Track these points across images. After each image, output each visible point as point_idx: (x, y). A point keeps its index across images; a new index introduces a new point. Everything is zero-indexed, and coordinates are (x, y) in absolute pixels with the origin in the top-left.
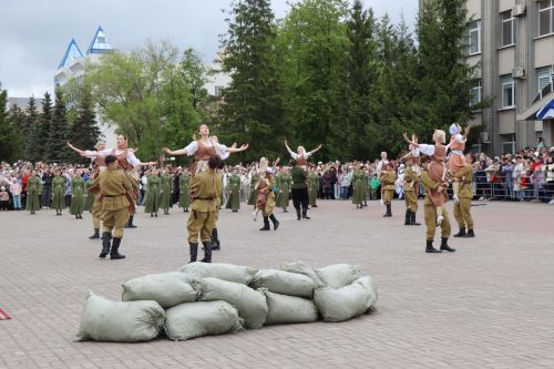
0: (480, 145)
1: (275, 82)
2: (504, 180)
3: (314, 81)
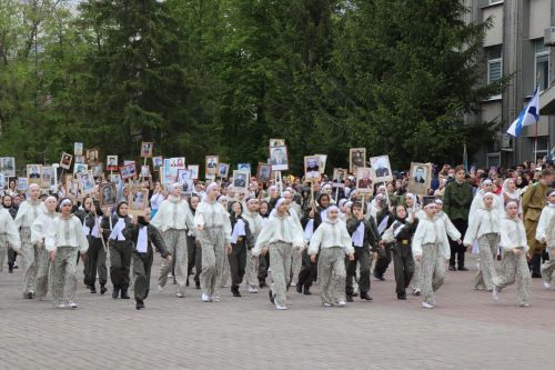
0: (498, 154)
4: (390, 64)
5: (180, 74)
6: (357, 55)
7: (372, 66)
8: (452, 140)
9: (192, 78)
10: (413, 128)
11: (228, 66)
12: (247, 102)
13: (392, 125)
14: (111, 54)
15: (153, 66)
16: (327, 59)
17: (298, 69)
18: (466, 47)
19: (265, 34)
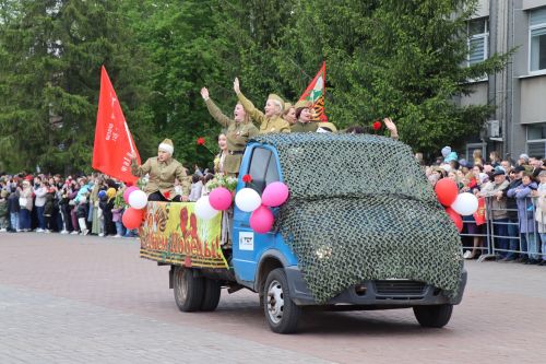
0: (484, 144)
1: (101, 15)
2: (513, 217)
3: (190, 22)
4: (363, 38)
5: (109, 50)
6: (321, 27)
7: (340, 40)
8: (444, 127)
9: (122, 57)
10: (396, 112)
11: (157, 47)
12: (180, 87)
13: (372, 110)
14: (26, 27)
15: (76, 41)
16: (279, 35)
17: (245, 47)
18: (454, 17)
19: (200, 11)
